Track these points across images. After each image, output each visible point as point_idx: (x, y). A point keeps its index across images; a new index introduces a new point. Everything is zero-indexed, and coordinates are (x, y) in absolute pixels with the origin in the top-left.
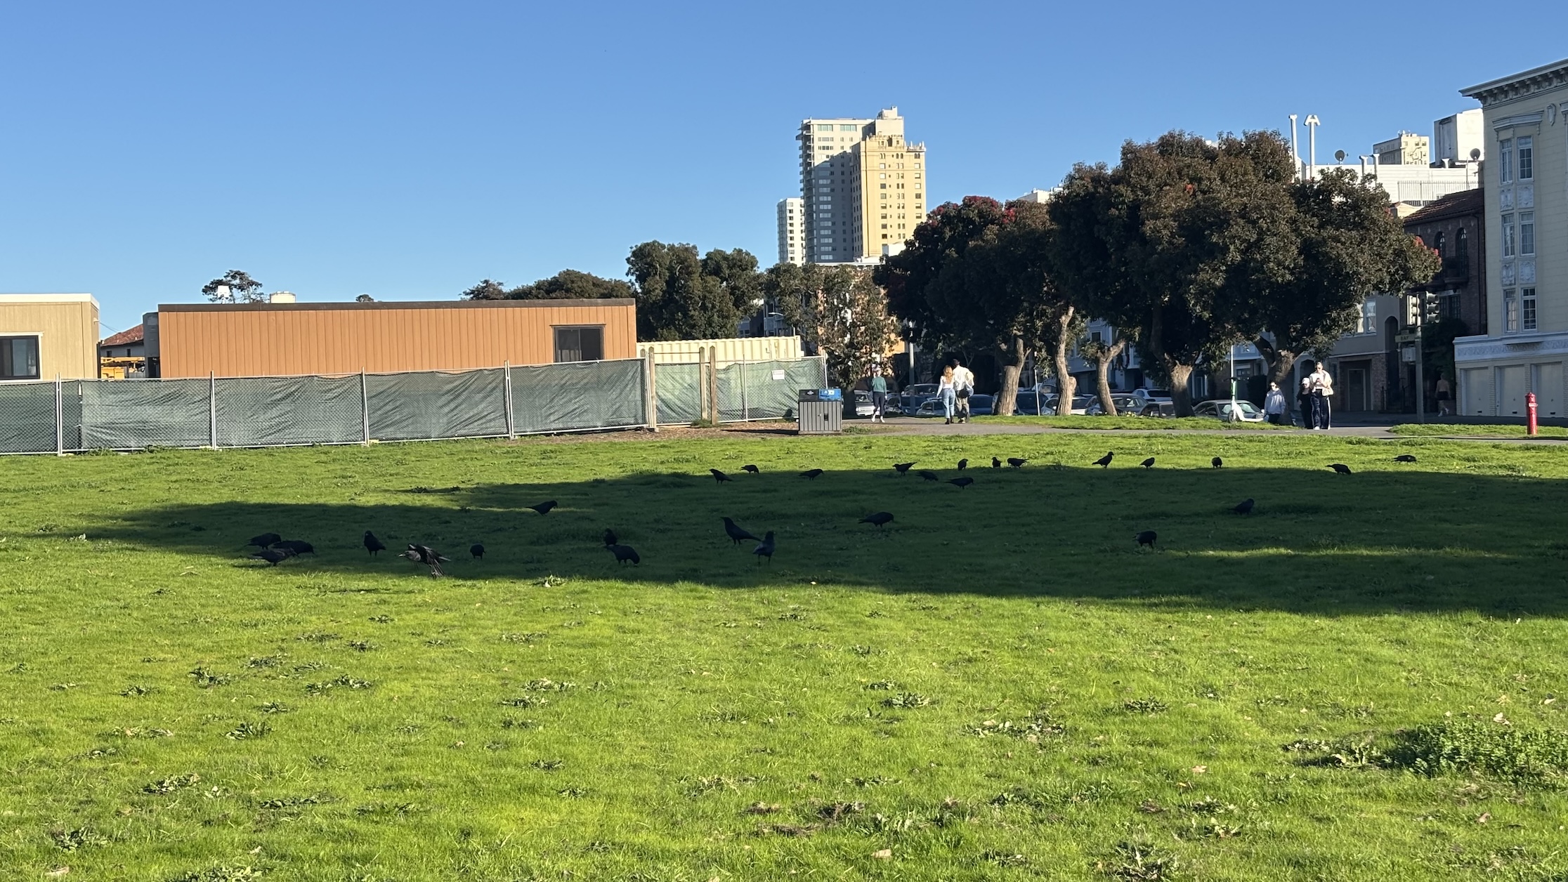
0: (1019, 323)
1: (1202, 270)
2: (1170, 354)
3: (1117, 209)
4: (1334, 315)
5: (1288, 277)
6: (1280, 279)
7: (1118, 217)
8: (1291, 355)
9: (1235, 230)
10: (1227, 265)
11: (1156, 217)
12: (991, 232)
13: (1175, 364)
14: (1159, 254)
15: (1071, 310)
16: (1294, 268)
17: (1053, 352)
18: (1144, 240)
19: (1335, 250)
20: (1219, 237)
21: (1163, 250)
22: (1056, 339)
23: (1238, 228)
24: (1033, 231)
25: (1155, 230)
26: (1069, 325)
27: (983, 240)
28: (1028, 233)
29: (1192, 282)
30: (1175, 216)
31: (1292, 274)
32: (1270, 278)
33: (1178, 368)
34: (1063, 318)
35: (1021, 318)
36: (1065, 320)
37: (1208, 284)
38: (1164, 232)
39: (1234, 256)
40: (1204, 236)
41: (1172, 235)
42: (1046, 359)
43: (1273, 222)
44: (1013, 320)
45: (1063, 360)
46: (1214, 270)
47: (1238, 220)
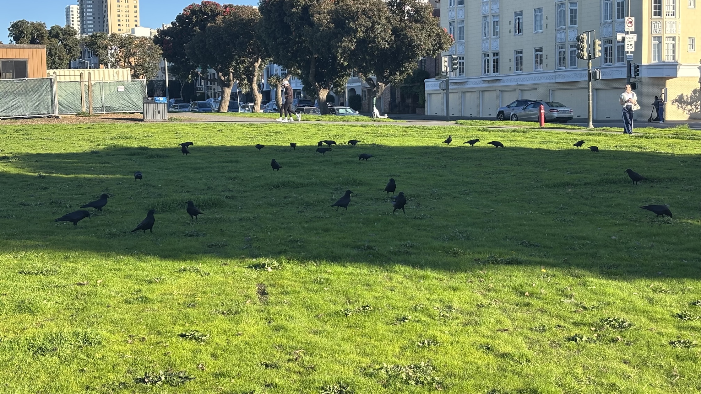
0: (233, 66)
1: (345, 41)
2: (318, 83)
3: (296, 8)
5: (387, 46)
6: (383, 47)
7: (297, 13)
8: (384, 85)
9: (361, 21)
10: (356, 39)
11: (319, 13)
12: (219, 19)
13: (321, 88)
14: (321, 32)
15: (260, 60)
16: (390, 41)
17: (251, 81)
18: (311, 24)
19: (411, 33)
20: (353, 24)
21: (323, 30)
22: (252, 74)
23: (362, 20)
24: (243, 19)
25: (319, 20)
26: (259, 67)
27: (215, 23)
28: (241, 20)
29: (339, 47)
30: (328, 13)
31: (388, 44)
32: (378, 46)
33: (322, 90)
34: (256, 64)
35: (234, 63)
36: (257, 65)
37: (348, 48)
38: (324, 21)
39: (360, 34)
40: (345, 24)
41: (328, 23)
42: (247, 84)
43: (379, 18)
44: (230, 64)
45: (256, 85)
46: (350, 41)
47: (363, 16)
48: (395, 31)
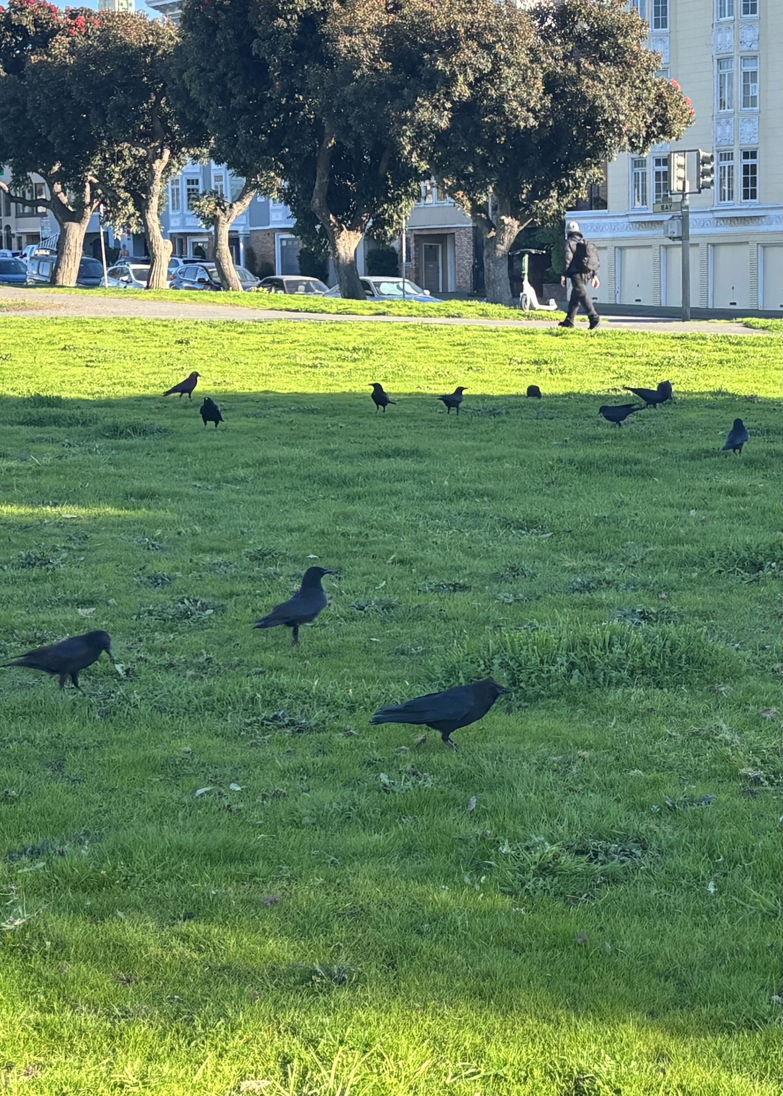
0: (95, 167)
1: (421, 106)
2: (335, 216)
3: (285, 19)
4: (578, 173)
5: (532, 122)
6: (522, 124)
7: (287, 30)
8: (517, 223)
9: (466, 54)
10: (453, 102)
11: (349, 31)
12: (60, 45)
13: (342, 230)
14: (356, 81)
15: (167, 153)
16: (540, 111)
17: (142, 206)
18: (327, 59)
19: (592, 89)
20: (446, 64)
21: (362, 76)
22: (146, 189)
23: (468, 53)
24: (126, 47)
25: (351, 50)
26: (163, 172)
27: (49, 55)
28: (119, 49)
29: (404, 122)
30: (377, 31)
31: (536, 118)
32: (510, 122)
33: (345, 233)
34: (157, 162)
35: (97, 160)
36: (159, 166)
37: (430, 126)
38: (364, 52)
39: (462, 90)
40: (421, 60)
41: (376, 59)
42: (133, 215)
43: (512, 48)
44: (88, 162)
45: (156, 217)
46: (435, 107)
47: (470, 43)
48: (551, 83)
